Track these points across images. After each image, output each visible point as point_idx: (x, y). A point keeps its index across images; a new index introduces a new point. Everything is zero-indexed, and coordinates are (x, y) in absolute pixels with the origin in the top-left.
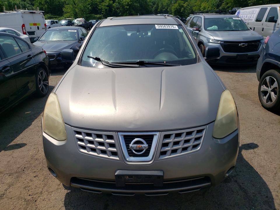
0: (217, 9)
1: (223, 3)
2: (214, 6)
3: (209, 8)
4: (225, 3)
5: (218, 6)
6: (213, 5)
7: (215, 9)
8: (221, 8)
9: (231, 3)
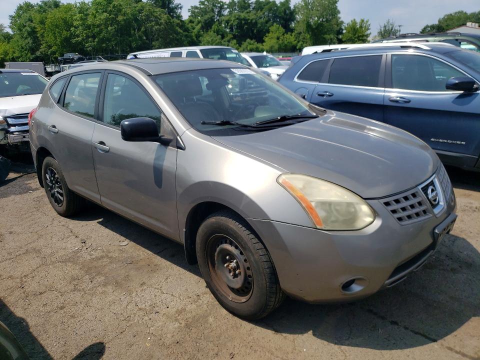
0: (32, 54)
1: (42, 44)
2: (26, 50)
3: (14, 52)
4: (44, 45)
5: (33, 50)
6: (23, 48)
7: (29, 55)
8: (38, 53)
9: (56, 45)
